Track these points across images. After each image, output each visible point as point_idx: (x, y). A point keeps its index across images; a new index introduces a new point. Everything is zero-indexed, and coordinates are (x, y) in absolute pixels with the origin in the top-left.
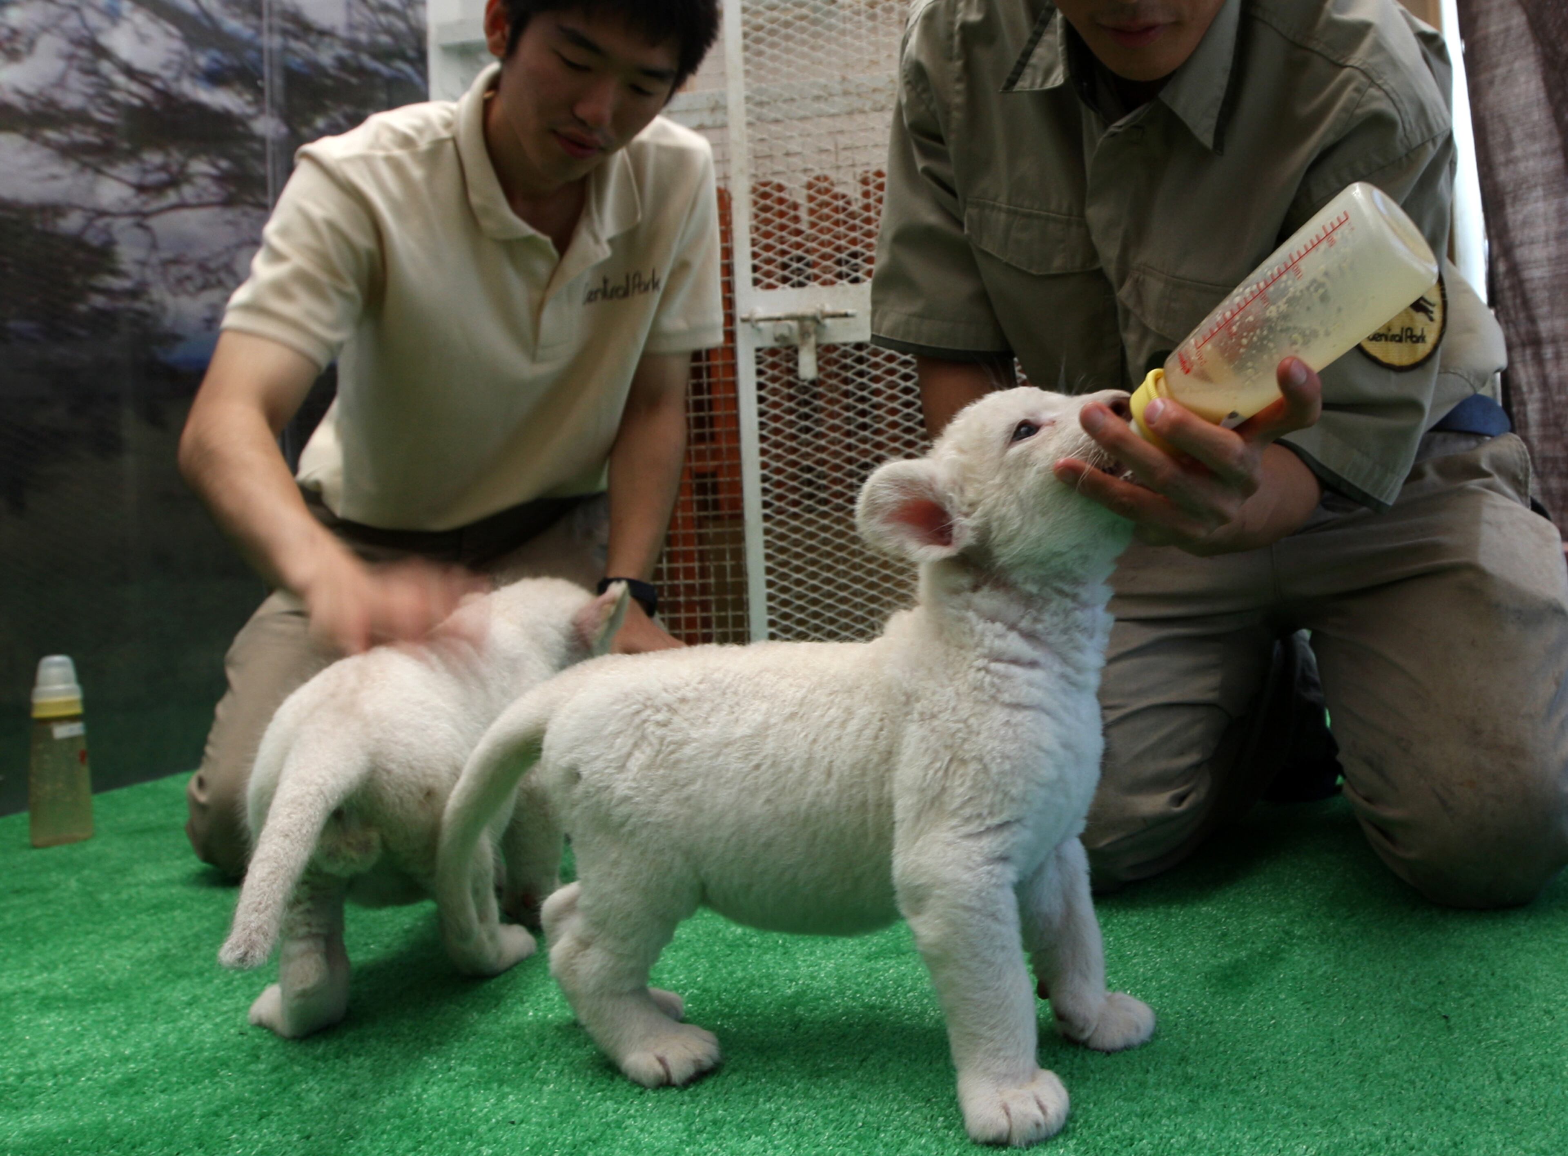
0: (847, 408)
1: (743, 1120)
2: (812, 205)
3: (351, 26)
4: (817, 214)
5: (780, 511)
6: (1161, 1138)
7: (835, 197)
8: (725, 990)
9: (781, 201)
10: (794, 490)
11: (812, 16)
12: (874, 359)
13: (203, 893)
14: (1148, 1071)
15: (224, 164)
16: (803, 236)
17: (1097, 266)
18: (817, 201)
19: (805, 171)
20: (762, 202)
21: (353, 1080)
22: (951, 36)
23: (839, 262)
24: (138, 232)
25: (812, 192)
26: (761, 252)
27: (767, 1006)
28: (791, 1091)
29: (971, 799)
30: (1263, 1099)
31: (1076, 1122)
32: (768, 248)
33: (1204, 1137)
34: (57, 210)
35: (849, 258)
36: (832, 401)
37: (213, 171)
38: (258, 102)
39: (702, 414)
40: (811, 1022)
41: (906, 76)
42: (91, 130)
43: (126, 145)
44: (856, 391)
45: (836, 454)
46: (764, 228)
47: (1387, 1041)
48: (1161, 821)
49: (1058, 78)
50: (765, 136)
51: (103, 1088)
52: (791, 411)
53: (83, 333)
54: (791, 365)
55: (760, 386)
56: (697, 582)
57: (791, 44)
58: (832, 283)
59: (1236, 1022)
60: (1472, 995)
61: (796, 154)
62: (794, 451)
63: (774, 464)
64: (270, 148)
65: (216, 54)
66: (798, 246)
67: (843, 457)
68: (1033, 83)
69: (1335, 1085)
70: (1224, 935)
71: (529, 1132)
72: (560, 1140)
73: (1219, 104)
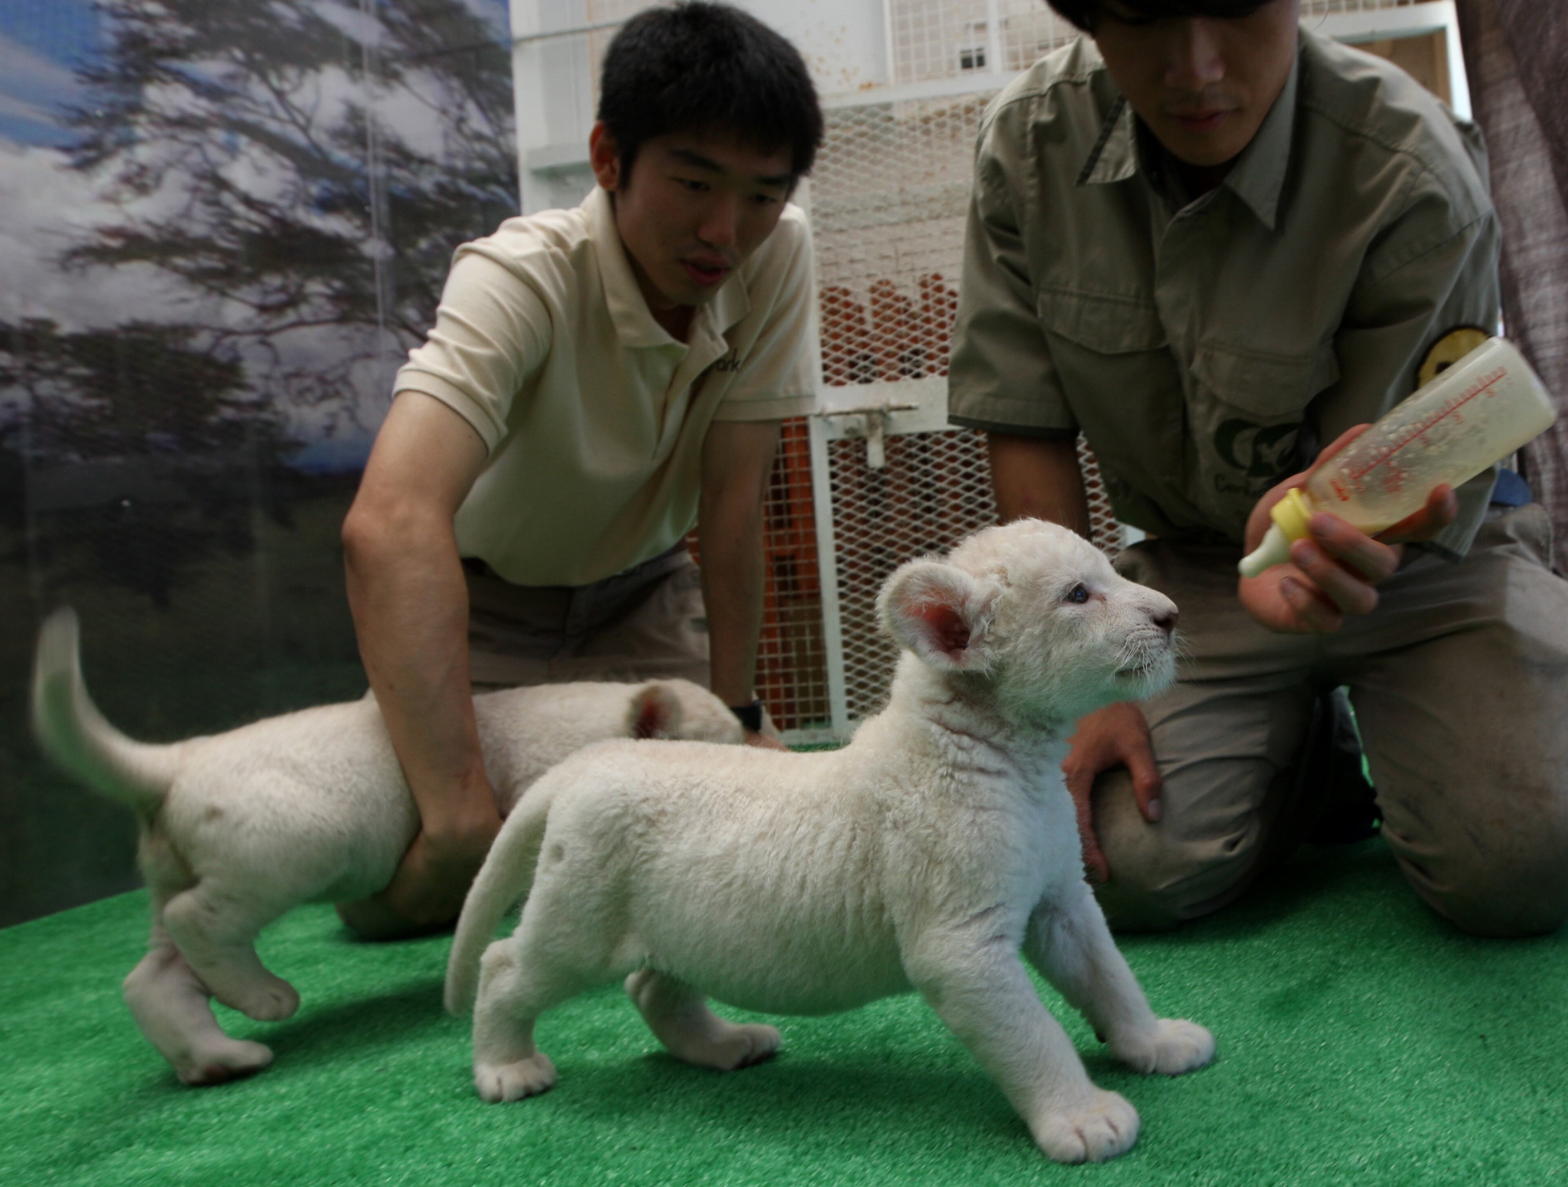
0: (913, 493)
1: (843, 1143)
2: (876, 307)
3: (449, 154)
4: (881, 316)
5: (854, 589)
6: (1226, 1151)
7: (897, 299)
8: (821, 1026)
9: (847, 305)
10: (866, 569)
11: (871, 132)
12: (936, 448)
13: (343, 948)
14: (1210, 1091)
15: (337, 284)
16: (868, 336)
17: (1163, 344)
18: (881, 304)
19: (869, 276)
20: (830, 306)
21: (488, 1113)
22: (1024, 135)
23: (902, 359)
24: (262, 349)
25: (875, 295)
26: (830, 351)
27: (860, 1040)
28: (885, 1116)
29: (951, 894)
30: (1318, 1114)
31: (1147, 1138)
32: (836, 348)
33: (1266, 1149)
34: (187, 330)
35: (911, 356)
36: (899, 488)
37: (327, 291)
38: (366, 225)
39: (780, 502)
40: (901, 1053)
41: (982, 173)
42: (216, 256)
43: (247, 269)
44: (921, 477)
45: (904, 536)
46: (832, 330)
47: (1429, 1059)
48: (1217, 864)
49: (1129, 169)
50: (831, 245)
51: (263, 1124)
52: (861, 498)
53: (215, 442)
54: (860, 455)
55: (833, 475)
56: (780, 656)
57: (852, 160)
58: (896, 379)
59: (1290, 1045)
60: (1506, 1016)
61: (862, 261)
62: (865, 533)
63: (848, 546)
64: (378, 269)
65: (327, 183)
66: (864, 345)
67: (910, 539)
68: (1105, 176)
69: (1383, 1100)
70: (1276, 966)
71: (648, 1157)
72: (678, 1163)
73: (1279, 187)
